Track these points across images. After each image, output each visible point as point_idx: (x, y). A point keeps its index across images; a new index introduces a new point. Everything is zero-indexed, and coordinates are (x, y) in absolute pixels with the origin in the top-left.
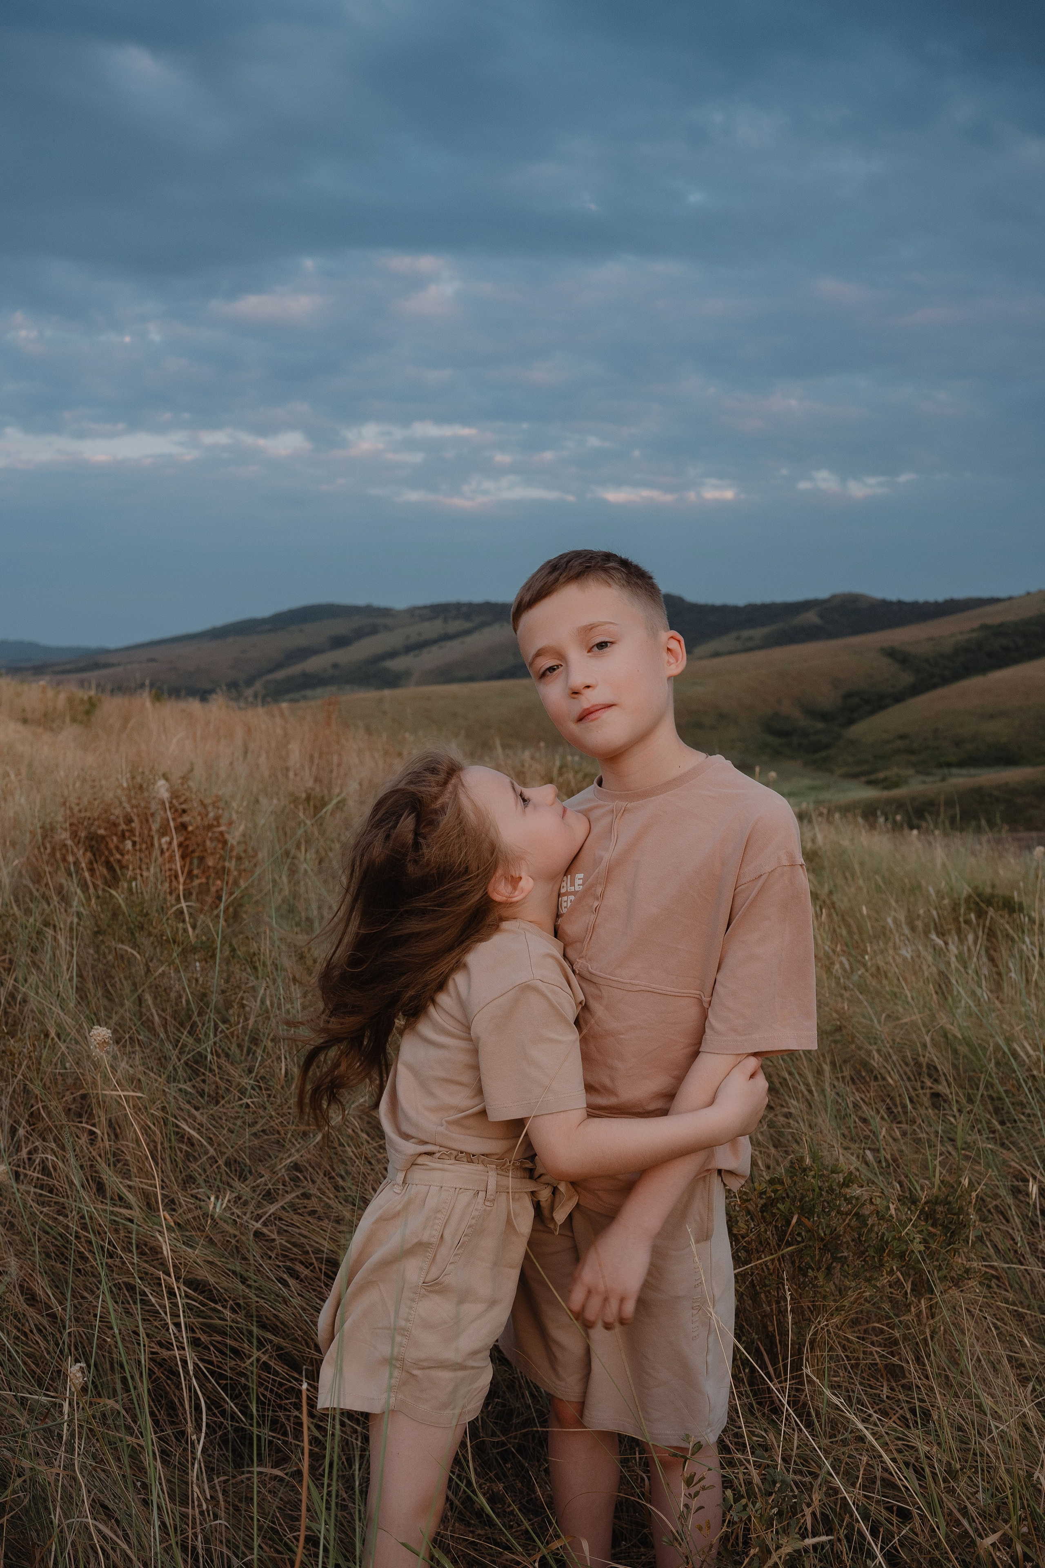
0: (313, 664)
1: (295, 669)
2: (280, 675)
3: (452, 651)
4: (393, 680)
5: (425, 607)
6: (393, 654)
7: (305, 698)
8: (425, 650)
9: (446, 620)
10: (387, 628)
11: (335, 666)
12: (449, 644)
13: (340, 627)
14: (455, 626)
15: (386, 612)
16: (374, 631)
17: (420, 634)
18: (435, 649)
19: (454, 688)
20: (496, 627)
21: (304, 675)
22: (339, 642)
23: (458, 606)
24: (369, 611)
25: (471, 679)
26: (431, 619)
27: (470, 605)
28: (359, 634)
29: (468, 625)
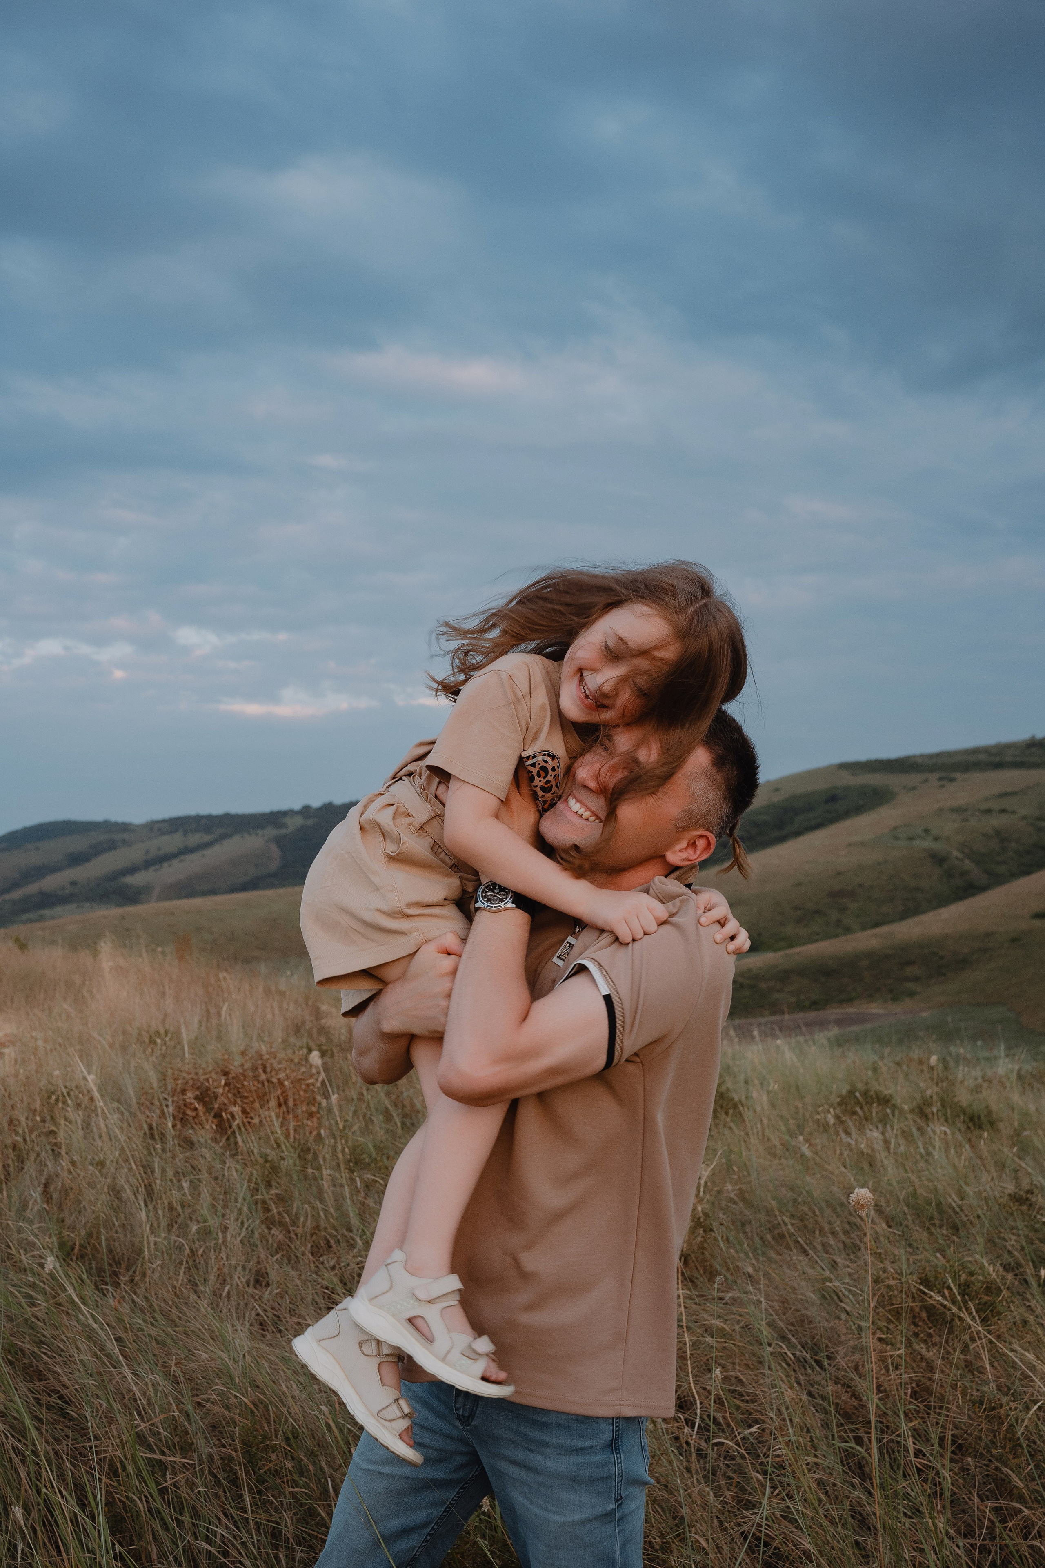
0: (51, 883)
1: (33, 888)
2: (16, 894)
3: (193, 864)
4: (132, 897)
5: (164, 821)
6: (132, 870)
7: (42, 918)
8: (165, 865)
9: (185, 834)
10: (126, 843)
11: (73, 883)
12: (190, 857)
13: (77, 844)
14: (195, 839)
15: (124, 827)
16: (112, 846)
17: (159, 849)
18: (175, 862)
19: (197, 902)
20: (237, 838)
21: (42, 894)
22: (77, 859)
23: (198, 818)
24: (106, 826)
25: (214, 892)
26: (170, 833)
27: (210, 817)
28: (97, 850)
29: (207, 838)
